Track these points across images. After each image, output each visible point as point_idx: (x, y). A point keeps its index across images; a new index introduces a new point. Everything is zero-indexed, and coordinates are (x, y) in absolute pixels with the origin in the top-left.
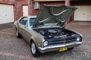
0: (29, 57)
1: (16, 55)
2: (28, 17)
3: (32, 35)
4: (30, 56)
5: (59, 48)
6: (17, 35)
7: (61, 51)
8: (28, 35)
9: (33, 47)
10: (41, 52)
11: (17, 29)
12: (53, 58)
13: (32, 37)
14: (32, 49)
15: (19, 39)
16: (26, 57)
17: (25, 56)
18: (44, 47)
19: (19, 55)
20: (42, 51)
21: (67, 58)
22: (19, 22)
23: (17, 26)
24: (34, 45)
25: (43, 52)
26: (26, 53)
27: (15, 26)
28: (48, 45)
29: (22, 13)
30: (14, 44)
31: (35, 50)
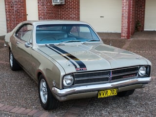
0: (35, 111)
1: (7, 106)
2: (34, 24)
3: (40, 64)
4: (36, 108)
5: (99, 90)
6: (12, 65)
7: (102, 96)
8: (33, 63)
9: (44, 89)
10: (58, 98)
11: (10, 51)
12: (87, 113)
13: (41, 68)
14: (42, 93)
15: (15, 74)
16: (28, 110)
17: (26, 109)
18: (63, 89)
19: (14, 105)
20: (60, 97)
21: (117, 112)
22: (16, 36)
23: (10, 45)
24: (44, 84)
25: (63, 99)
26: (29, 101)
27: (7, 43)
28: (73, 84)
29: (25, 15)
30: (5, 84)
31: (46, 96)
